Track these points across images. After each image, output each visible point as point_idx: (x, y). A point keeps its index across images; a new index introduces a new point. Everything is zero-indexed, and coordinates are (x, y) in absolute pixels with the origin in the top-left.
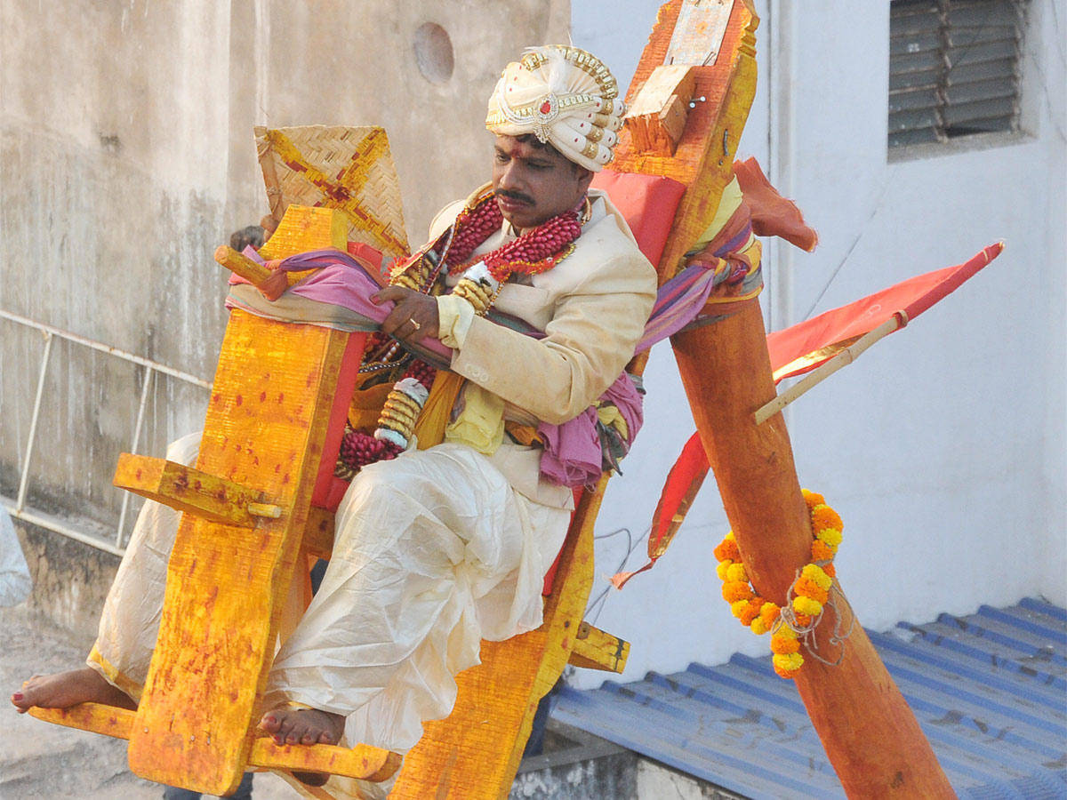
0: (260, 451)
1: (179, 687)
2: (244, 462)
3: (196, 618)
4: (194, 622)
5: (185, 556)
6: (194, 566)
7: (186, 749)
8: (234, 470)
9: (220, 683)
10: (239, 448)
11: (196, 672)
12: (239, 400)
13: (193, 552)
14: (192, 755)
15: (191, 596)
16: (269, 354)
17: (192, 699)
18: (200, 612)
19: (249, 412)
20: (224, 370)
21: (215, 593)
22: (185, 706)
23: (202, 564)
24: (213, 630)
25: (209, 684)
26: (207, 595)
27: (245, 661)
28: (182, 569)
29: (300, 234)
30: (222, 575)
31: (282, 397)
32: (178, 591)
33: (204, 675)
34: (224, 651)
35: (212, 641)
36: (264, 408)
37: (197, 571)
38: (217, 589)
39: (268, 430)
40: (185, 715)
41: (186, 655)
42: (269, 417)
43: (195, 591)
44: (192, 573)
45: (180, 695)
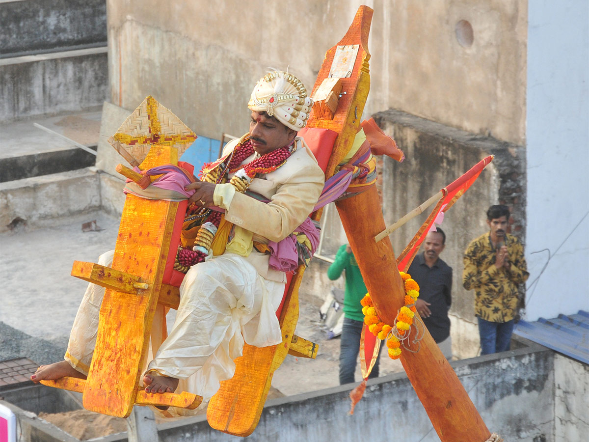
0: (140, 259)
1: (104, 368)
2: (133, 264)
3: (112, 336)
4: (111, 338)
5: (107, 308)
6: (111, 312)
7: (107, 396)
8: (128, 268)
9: (122, 366)
10: (130, 258)
11: (112, 361)
12: (130, 235)
13: (110, 306)
14: (110, 399)
15: (109, 326)
16: (143, 214)
17: (110, 373)
18: (113, 333)
19: (135, 241)
20: (124, 222)
21: (120, 325)
22: (107, 377)
23: (114, 311)
24: (119, 341)
25: (118, 366)
26: (116, 325)
27: (133, 355)
28: (105, 314)
29: (157, 158)
30: (123, 316)
31: (149, 233)
32: (104, 324)
33: (115, 362)
34: (124, 351)
35: (118, 347)
36: (141, 239)
37: (112, 315)
38: (121, 323)
39: (143, 249)
40: (107, 381)
41: (107, 353)
42: (143, 243)
43: (111, 324)
44: (110, 316)
45: (105, 372)
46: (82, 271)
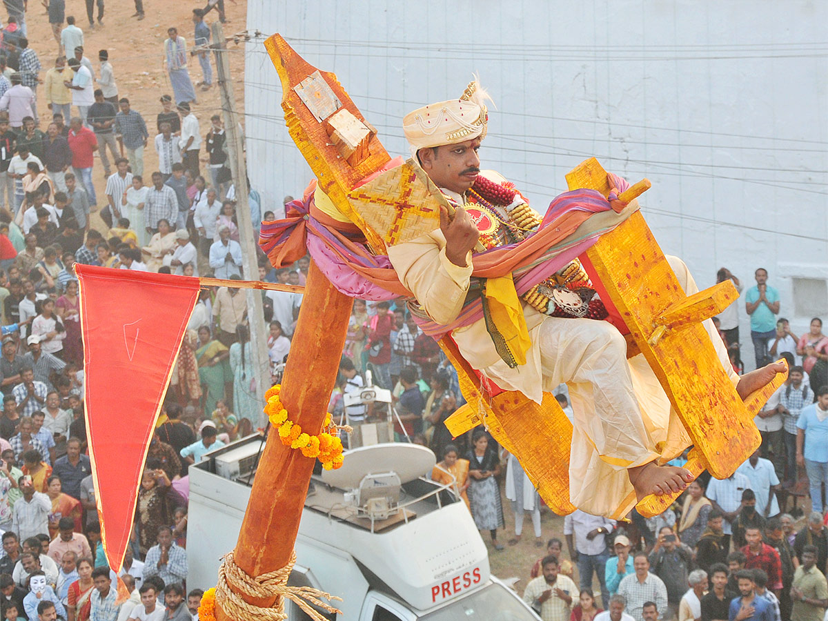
0: (655, 288)
1: (715, 419)
2: (652, 299)
3: (696, 383)
4: (697, 386)
5: (669, 364)
6: (676, 363)
7: (739, 440)
8: (653, 308)
9: (726, 399)
10: (646, 297)
11: (716, 405)
12: (628, 276)
13: (670, 358)
14: (743, 440)
15: (686, 377)
16: (624, 243)
17: (725, 417)
18: (696, 379)
19: (637, 277)
20: (612, 269)
21: (694, 364)
22: (725, 423)
23: (678, 359)
24: (706, 380)
25: (724, 403)
26: (692, 369)
27: (724, 379)
28: (673, 370)
29: (591, 180)
30: (689, 354)
31: (643, 256)
32: (680, 381)
33: (720, 402)
34: (717, 384)
35: (710, 385)
36: (641, 268)
37: (679, 364)
38: (693, 362)
39: (650, 276)
40: (728, 426)
41: (706, 403)
42: (646, 271)
43: (686, 373)
44: (678, 367)
45: (719, 421)
46: (727, 298)
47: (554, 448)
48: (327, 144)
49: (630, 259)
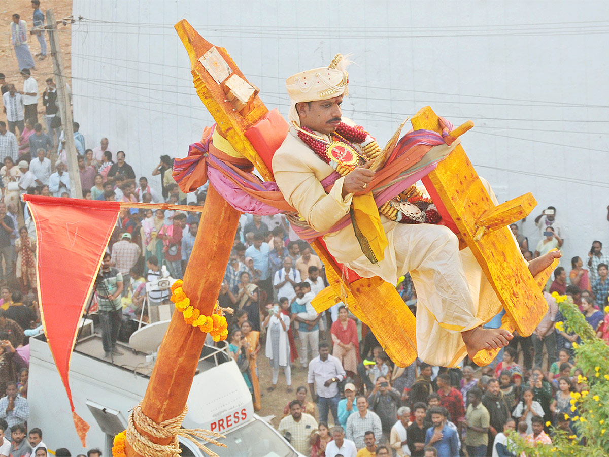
0: (474, 200)
1: (520, 293)
2: (473, 206)
3: (505, 268)
4: (506, 270)
5: (488, 254)
6: (492, 254)
7: (536, 308)
8: (474, 214)
9: (525, 278)
10: (469, 206)
11: (519, 283)
12: (458, 192)
13: (488, 250)
15: (499, 263)
16: (453, 168)
17: (525, 292)
18: (505, 265)
19: (463, 192)
20: (447, 187)
21: (504, 254)
22: (526, 296)
23: (493, 251)
24: (511, 265)
25: (524, 281)
26: (502, 257)
28: (491, 259)
30: (500, 247)
31: (465, 177)
32: (495, 267)
33: (521, 280)
34: (518, 268)
35: (514, 269)
36: (465, 185)
37: (494, 254)
38: (503, 252)
39: (471, 191)
40: (528, 298)
41: (513, 282)
42: (468, 187)
43: (499, 260)
44: (494, 257)
45: (522, 295)
46: (530, 205)
47: (393, 319)
48: (226, 101)
49: (457, 179)
